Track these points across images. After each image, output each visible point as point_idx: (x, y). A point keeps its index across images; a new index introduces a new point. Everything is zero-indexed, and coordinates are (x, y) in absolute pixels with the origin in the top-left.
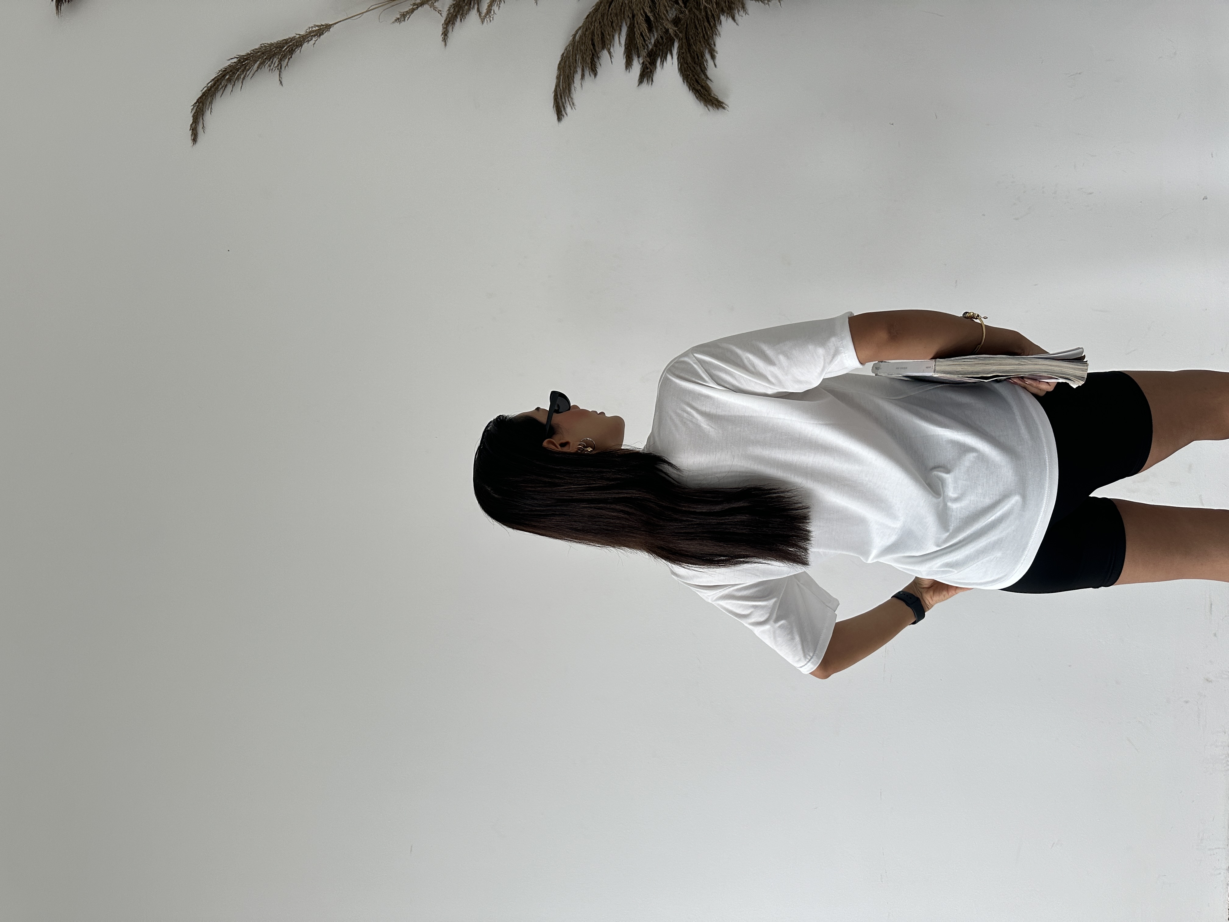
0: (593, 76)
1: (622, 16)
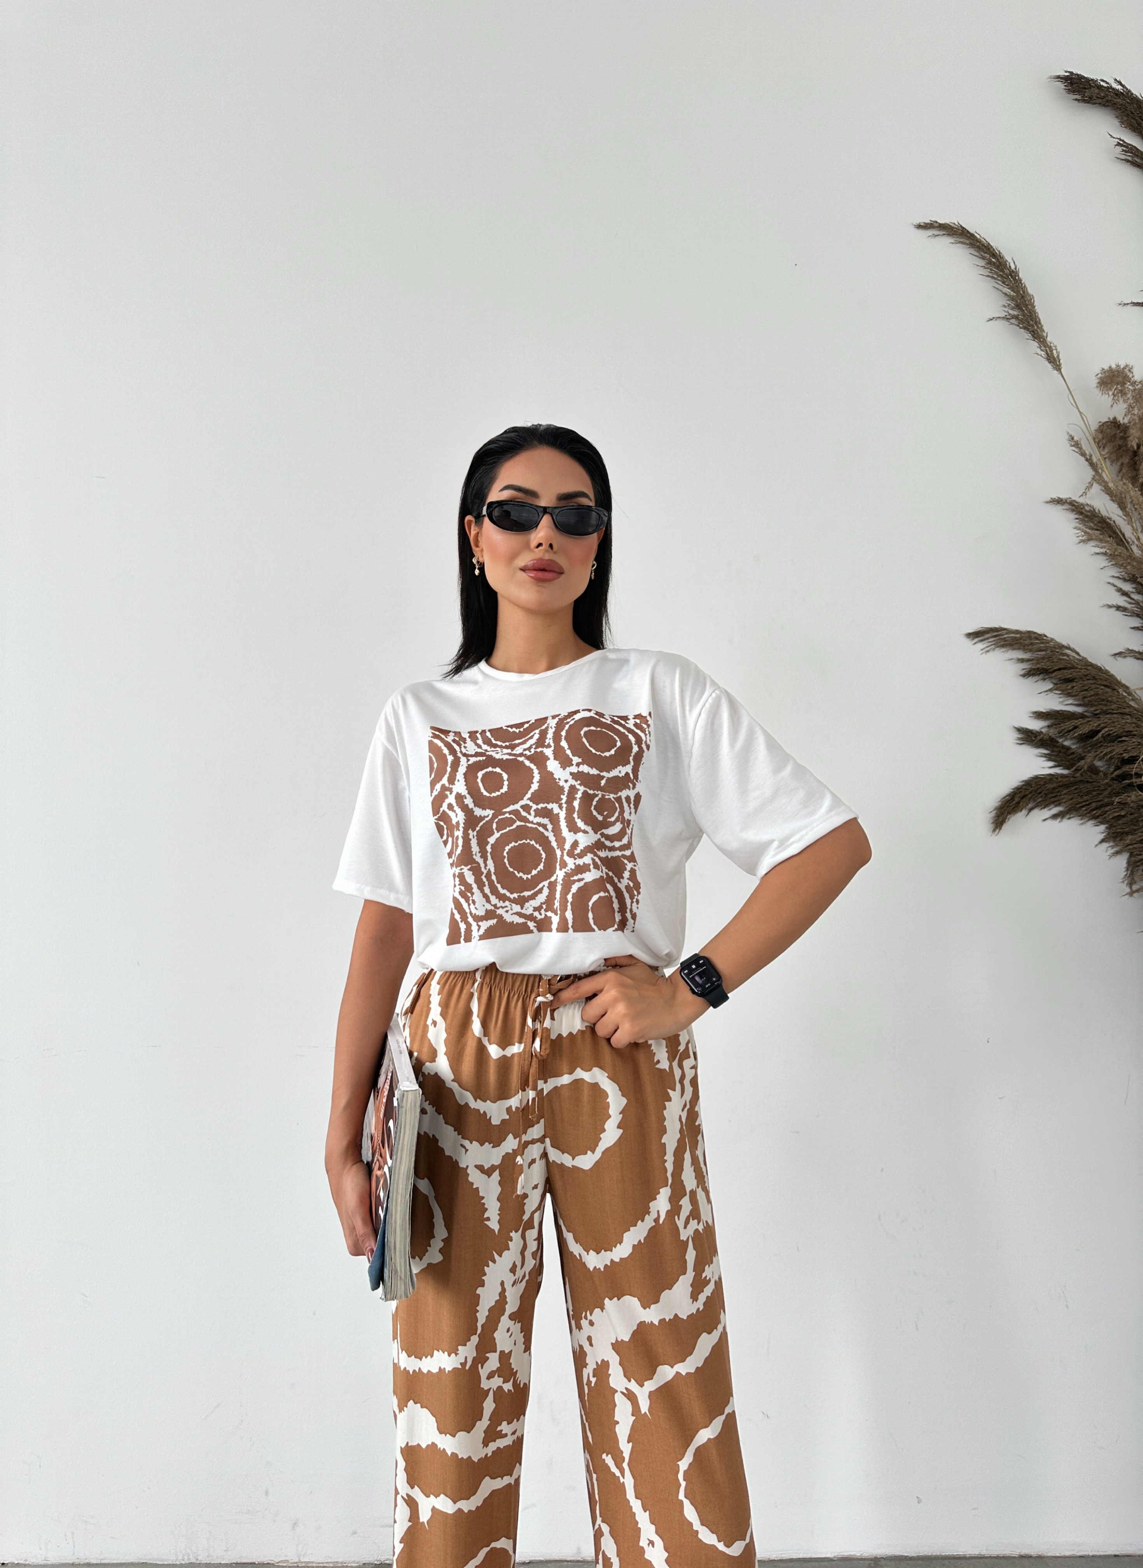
1: (1096, 703)
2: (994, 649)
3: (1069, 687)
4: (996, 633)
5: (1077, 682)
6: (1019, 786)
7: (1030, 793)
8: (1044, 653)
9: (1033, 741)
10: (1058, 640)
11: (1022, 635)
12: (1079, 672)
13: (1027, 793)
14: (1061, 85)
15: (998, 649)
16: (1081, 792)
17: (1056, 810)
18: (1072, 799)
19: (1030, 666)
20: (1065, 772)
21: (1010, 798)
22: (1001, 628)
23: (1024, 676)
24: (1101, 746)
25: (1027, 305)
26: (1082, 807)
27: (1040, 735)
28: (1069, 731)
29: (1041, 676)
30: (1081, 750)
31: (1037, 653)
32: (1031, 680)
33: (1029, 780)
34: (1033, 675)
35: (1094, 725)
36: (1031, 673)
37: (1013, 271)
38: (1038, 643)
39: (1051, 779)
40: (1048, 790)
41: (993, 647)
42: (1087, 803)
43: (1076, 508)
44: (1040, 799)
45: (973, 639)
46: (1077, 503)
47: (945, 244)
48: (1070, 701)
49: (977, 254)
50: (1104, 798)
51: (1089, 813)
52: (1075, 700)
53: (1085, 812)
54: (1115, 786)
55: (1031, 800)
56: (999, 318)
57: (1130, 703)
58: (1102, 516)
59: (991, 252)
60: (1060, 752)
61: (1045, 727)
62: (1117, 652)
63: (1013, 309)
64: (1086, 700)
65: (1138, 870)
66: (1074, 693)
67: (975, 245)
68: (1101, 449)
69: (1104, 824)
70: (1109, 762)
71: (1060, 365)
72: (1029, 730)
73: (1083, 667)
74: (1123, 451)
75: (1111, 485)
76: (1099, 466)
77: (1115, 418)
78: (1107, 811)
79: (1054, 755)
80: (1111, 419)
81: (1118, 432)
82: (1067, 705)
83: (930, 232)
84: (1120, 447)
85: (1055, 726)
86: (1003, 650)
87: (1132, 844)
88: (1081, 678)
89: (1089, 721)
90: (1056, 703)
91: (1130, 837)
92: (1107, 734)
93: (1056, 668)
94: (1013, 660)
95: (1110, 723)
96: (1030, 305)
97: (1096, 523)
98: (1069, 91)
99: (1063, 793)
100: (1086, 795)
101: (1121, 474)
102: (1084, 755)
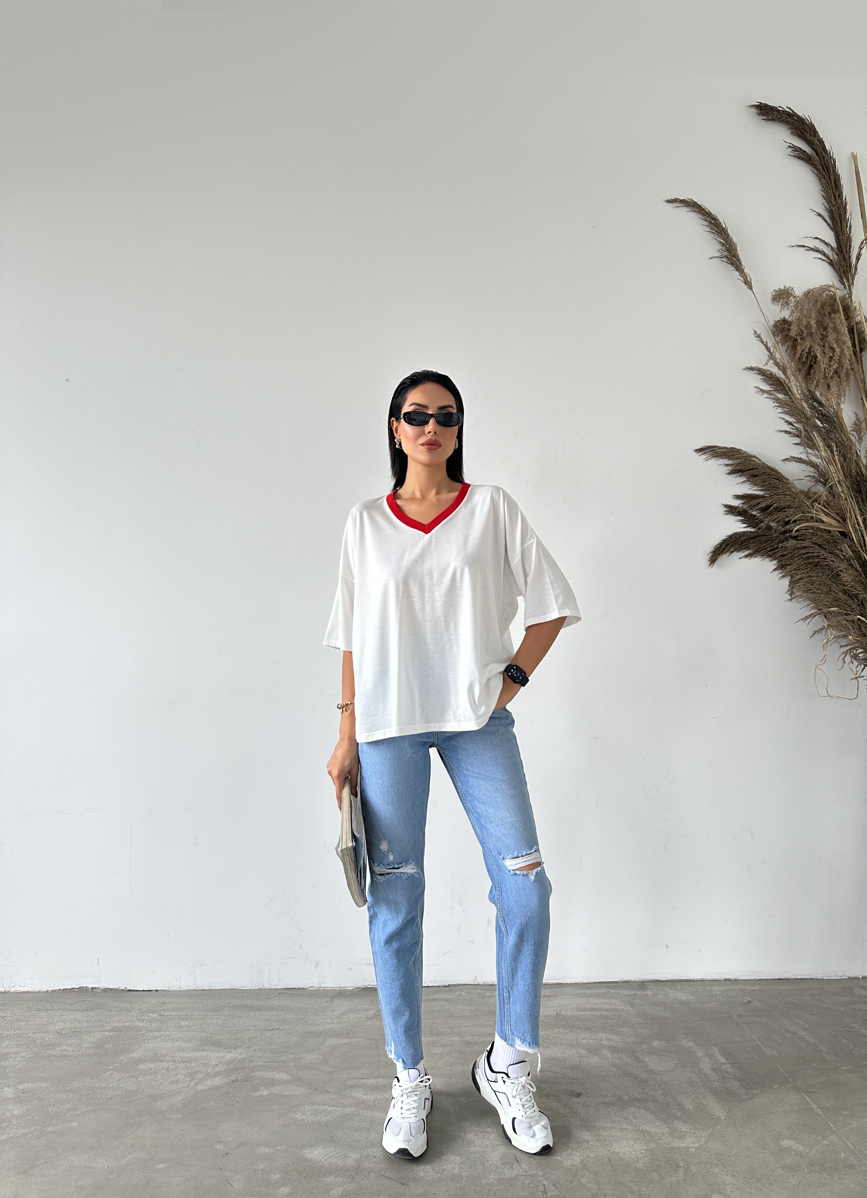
0: (728, 472)
1: (770, 489)
2: (711, 459)
3: (754, 480)
4: (712, 449)
5: (760, 477)
6: (725, 538)
7: (732, 542)
8: (740, 460)
9: (733, 512)
10: (748, 453)
11: (728, 450)
12: (761, 471)
13: (729, 543)
14: (754, 110)
15: (714, 458)
16: (761, 542)
17: (747, 553)
18: (756, 546)
19: (732, 468)
20: (753, 530)
21: (719, 546)
22: (715, 446)
23: (728, 474)
24: (773, 514)
25: (732, 249)
26: (763, 550)
27: (738, 509)
28: (754, 506)
29: (739, 474)
30: (762, 517)
31: (736, 460)
32: (733, 476)
33: (731, 536)
34: (734, 473)
35: (769, 502)
37: (724, 229)
38: (737, 454)
39: (744, 534)
40: (742, 541)
41: (710, 457)
42: (765, 548)
43: (761, 372)
44: (738, 546)
45: (699, 453)
46: (762, 369)
47: (684, 213)
48: (755, 488)
49: (702, 218)
50: (774, 544)
51: (766, 554)
52: (759, 487)
53: (764, 553)
54: (781, 537)
55: (732, 547)
56: (716, 257)
57: (790, 488)
58: (776, 377)
59: (711, 216)
60: (750, 518)
61: (741, 504)
62: (784, 458)
63: (724, 251)
64: (765, 487)
66: (757, 483)
67: (701, 212)
68: (774, 338)
69: (774, 560)
70: (778, 523)
71: (751, 286)
72: (731, 506)
73: (764, 468)
74: (788, 338)
75: (778, 360)
76: (773, 348)
77: (784, 318)
78: (777, 552)
79: (747, 520)
80: (782, 318)
81: (786, 326)
82: (753, 490)
83: (674, 205)
84: (787, 335)
85: (747, 503)
86: (717, 458)
87: (791, 571)
88: (762, 475)
89: (766, 500)
90: (748, 489)
91: (790, 567)
92: (775, 507)
93: (747, 469)
94: (722, 465)
95: (778, 501)
96: (734, 249)
97: (773, 381)
98: (759, 114)
99: (751, 543)
100: (764, 544)
101: (788, 352)
102: (764, 519)
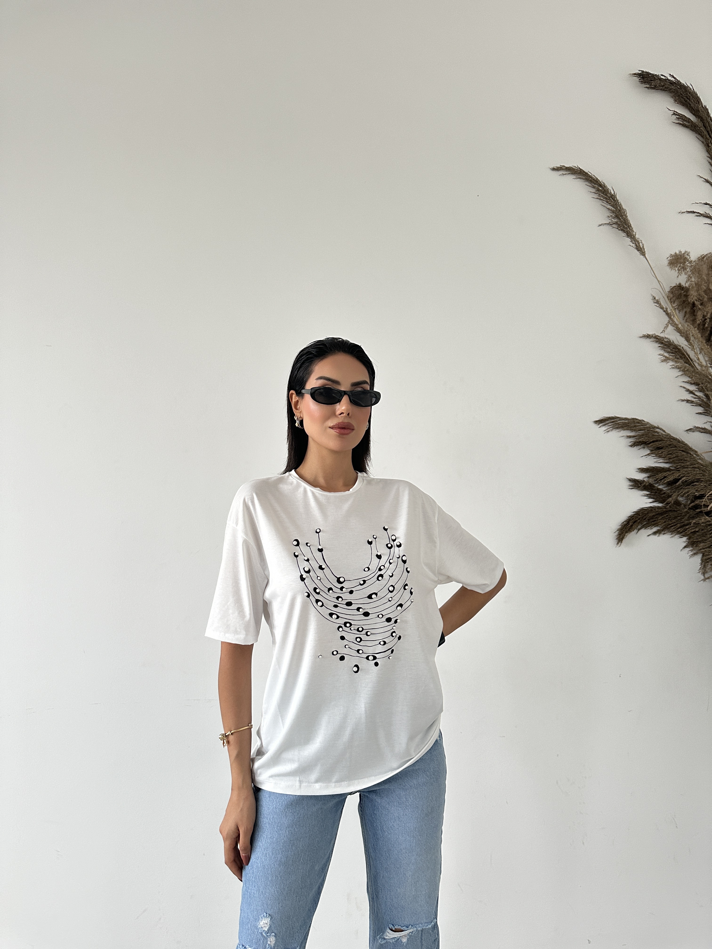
1: (677, 462)
2: (612, 430)
3: (660, 452)
4: (613, 420)
5: (665, 449)
6: (632, 515)
7: (639, 519)
8: (643, 431)
9: (639, 487)
10: (651, 424)
11: (629, 421)
12: (666, 443)
13: (637, 519)
14: (636, 79)
15: (614, 430)
16: (670, 517)
17: (655, 529)
18: (665, 522)
19: (635, 440)
20: (660, 505)
21: (626, 523)
22: (616, 417)
23: (631, 446)
24: (681, 489)
25: (623, 216)
26: (672, 526)
27: (643, 483)
28: (661, 480)
29: (642, 446)
30: (669, 491)
31: (639, 432)
32: (635, 449)
33: (638, 511)
35: (676, 475)
36: (636, 444)
37: (613, 195)
38: (639, 426)
39: (651, 510)
40: (650, 517)
41: (611, 428)
42: (675, 524)
43: (658, 340)
44: (645, 523)
45: (598, 425)
46: (659, 337)
47: (570, 180)
48: (661, 461)
49: (590, 185)
50: (685, 521)
51: (676, 530)
52: (665, 460)
53: (674, 530)
54: (691, 513)
55: (639, 524)
56: (606, 224)
57: (698, 461)
58: (675, 345)
59: (599, 183)
61: (646, 477)
62: (688, 429)
63: (614, 218)
64: (670, 459)
65: (708, 564)
66: (663, 456)
67: (589, 179)
68: (673, 303)
69: (685, 536)
70: (686, 498)
71: (645, 252)
72: (636, 479)
73: (668, 440)
74: (686, 304)
75: (680, 326)
76: (672, 313)
77: (680, 284)
78: (687, 529)
79: (653, 495)
80: (678, 284)
81: (683, 292)
82: (659, 463)
83: (561, 172)
84: (684, 302)
85: (652, 477)
86: (619, 430)
87: (704, 549)
88: (667, 447)
89: (673, 473)
90: (652, 462)
91: (702, 544)
92: (685, 480)
93: (652, 441)
94: (624, 437)
95: (687, 474)
96: (624, 215)
97: (671, 349)
98: (642, 82)
99: (659, 519)
100: (674, 520)
101: (686, 318)
102: (671, 494)
